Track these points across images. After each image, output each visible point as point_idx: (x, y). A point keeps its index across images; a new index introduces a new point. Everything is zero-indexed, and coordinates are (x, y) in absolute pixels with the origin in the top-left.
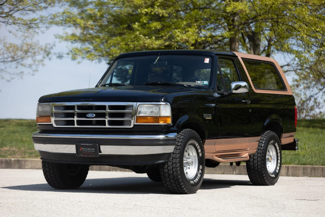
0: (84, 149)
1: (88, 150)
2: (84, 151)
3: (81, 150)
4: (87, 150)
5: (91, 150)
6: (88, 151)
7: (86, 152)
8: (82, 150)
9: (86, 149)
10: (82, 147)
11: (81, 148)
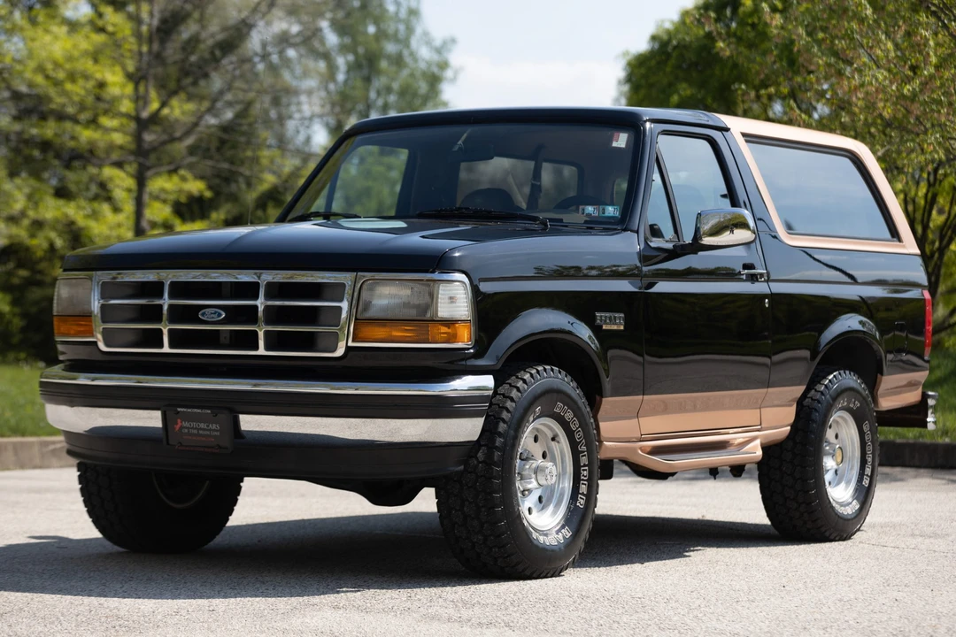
0: (186, 424)
1: (201, 429)
2: (186, 431)
3: (177, 427)
4: (196, 428)
5: (210, 430)
6: (201, 432)
7: (195, 435)
8: (182, 428)
9: (194, 424)
10: (184, 420)
11: (179, 421)
